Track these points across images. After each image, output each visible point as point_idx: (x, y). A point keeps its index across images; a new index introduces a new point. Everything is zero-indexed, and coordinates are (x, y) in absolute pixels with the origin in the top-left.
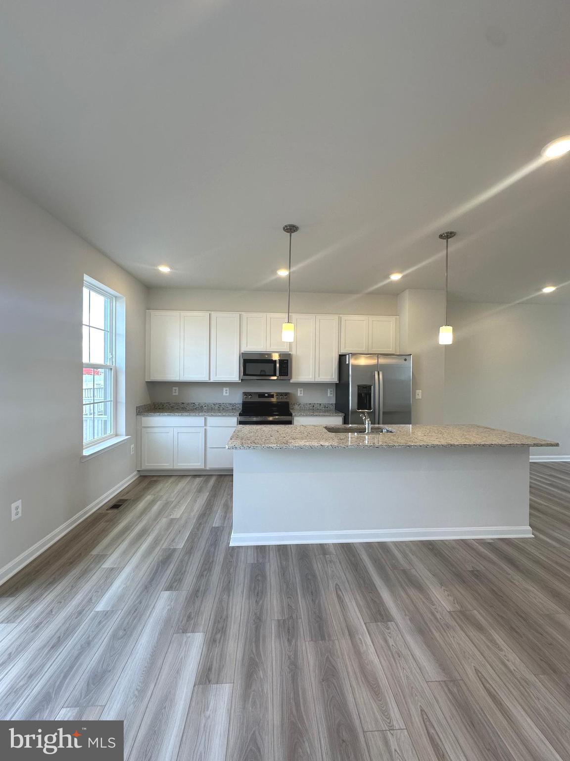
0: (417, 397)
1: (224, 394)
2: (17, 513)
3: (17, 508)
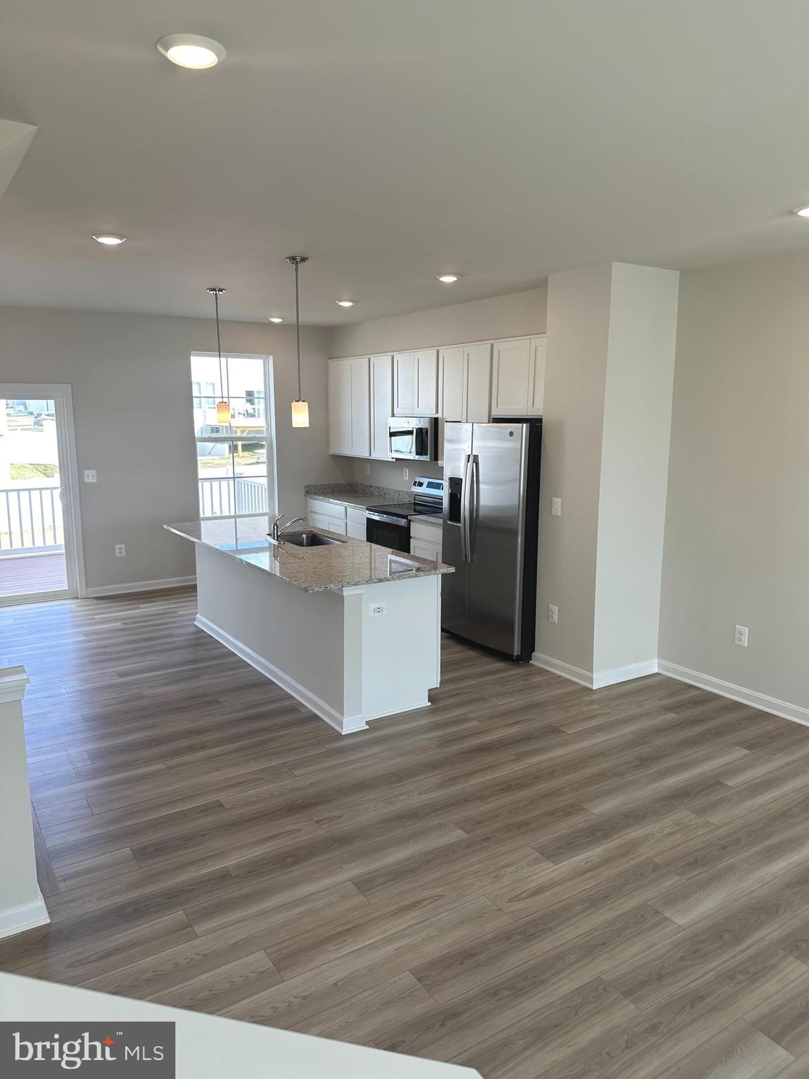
1: (405, 478)
2: (121, 553)
3: (120, 549)
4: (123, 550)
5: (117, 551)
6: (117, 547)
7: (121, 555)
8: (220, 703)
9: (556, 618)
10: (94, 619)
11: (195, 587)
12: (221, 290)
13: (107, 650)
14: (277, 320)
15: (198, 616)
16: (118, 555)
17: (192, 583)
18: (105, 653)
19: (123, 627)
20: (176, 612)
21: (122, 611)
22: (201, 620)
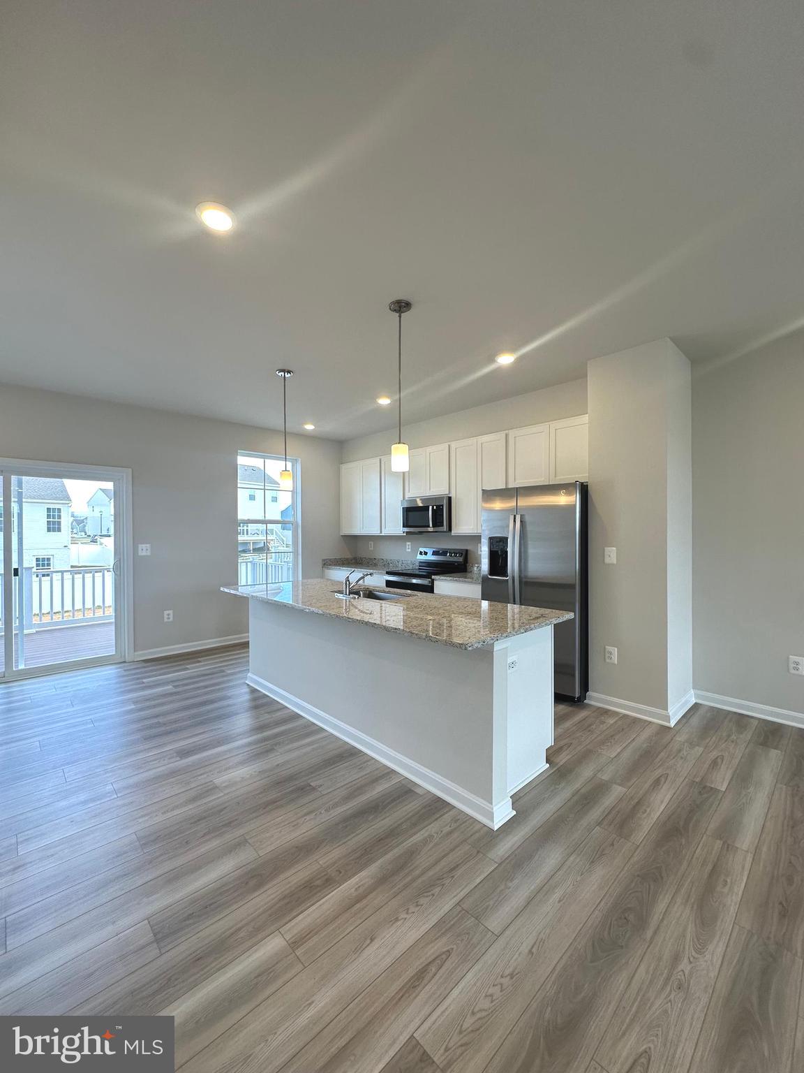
0: (607, 560)
1: (407, 549)
2: (169, 618)
3: (168, 615)
4: (171, 616)
5: (166, 616)
6: (166, 612)
7: (169, 620)
8: (314, 789)
9: (615, 659)
10: (143, 683)
11: (248, 643)
12: (289, 372)
13: (161, 720)
14: (309, 427)
15: (249, 674)
16: (166, 620)
17: (246, 640)
18: (159, 725)
19: (175, 690)
20: (223, 671)
21: (169, 673)
22: (252, 678)
